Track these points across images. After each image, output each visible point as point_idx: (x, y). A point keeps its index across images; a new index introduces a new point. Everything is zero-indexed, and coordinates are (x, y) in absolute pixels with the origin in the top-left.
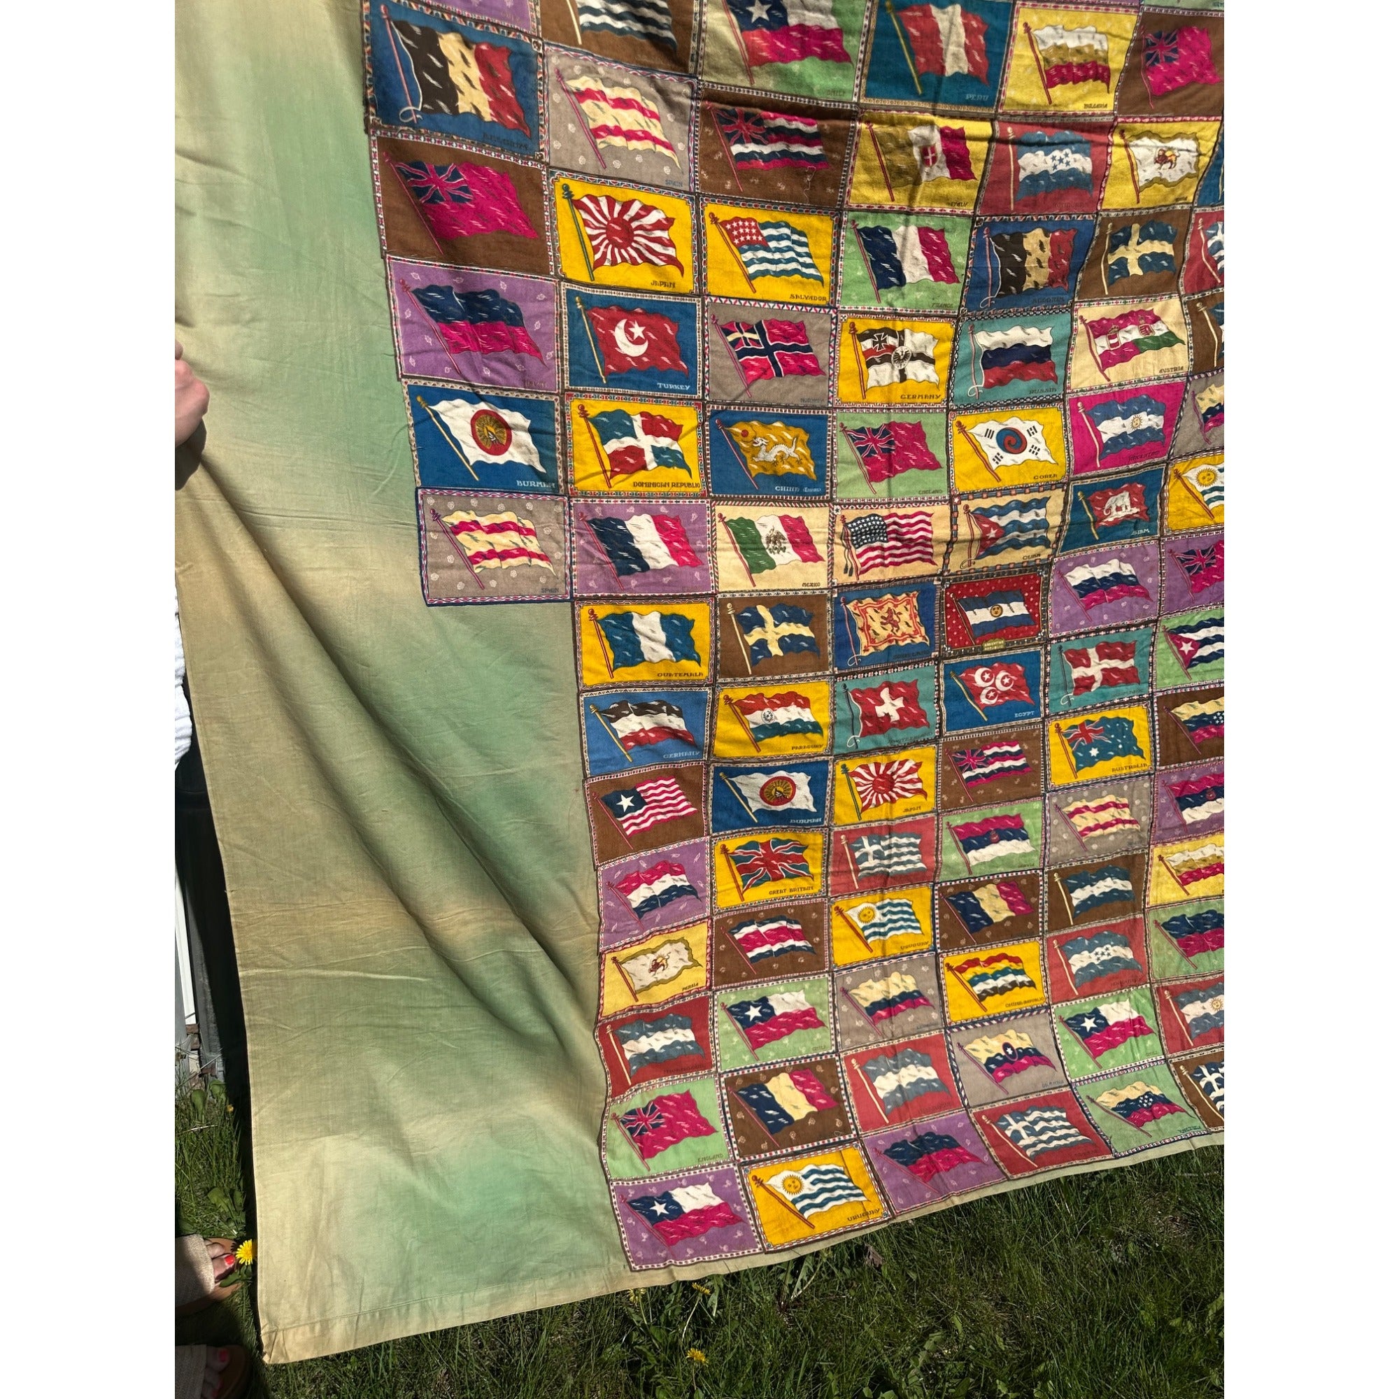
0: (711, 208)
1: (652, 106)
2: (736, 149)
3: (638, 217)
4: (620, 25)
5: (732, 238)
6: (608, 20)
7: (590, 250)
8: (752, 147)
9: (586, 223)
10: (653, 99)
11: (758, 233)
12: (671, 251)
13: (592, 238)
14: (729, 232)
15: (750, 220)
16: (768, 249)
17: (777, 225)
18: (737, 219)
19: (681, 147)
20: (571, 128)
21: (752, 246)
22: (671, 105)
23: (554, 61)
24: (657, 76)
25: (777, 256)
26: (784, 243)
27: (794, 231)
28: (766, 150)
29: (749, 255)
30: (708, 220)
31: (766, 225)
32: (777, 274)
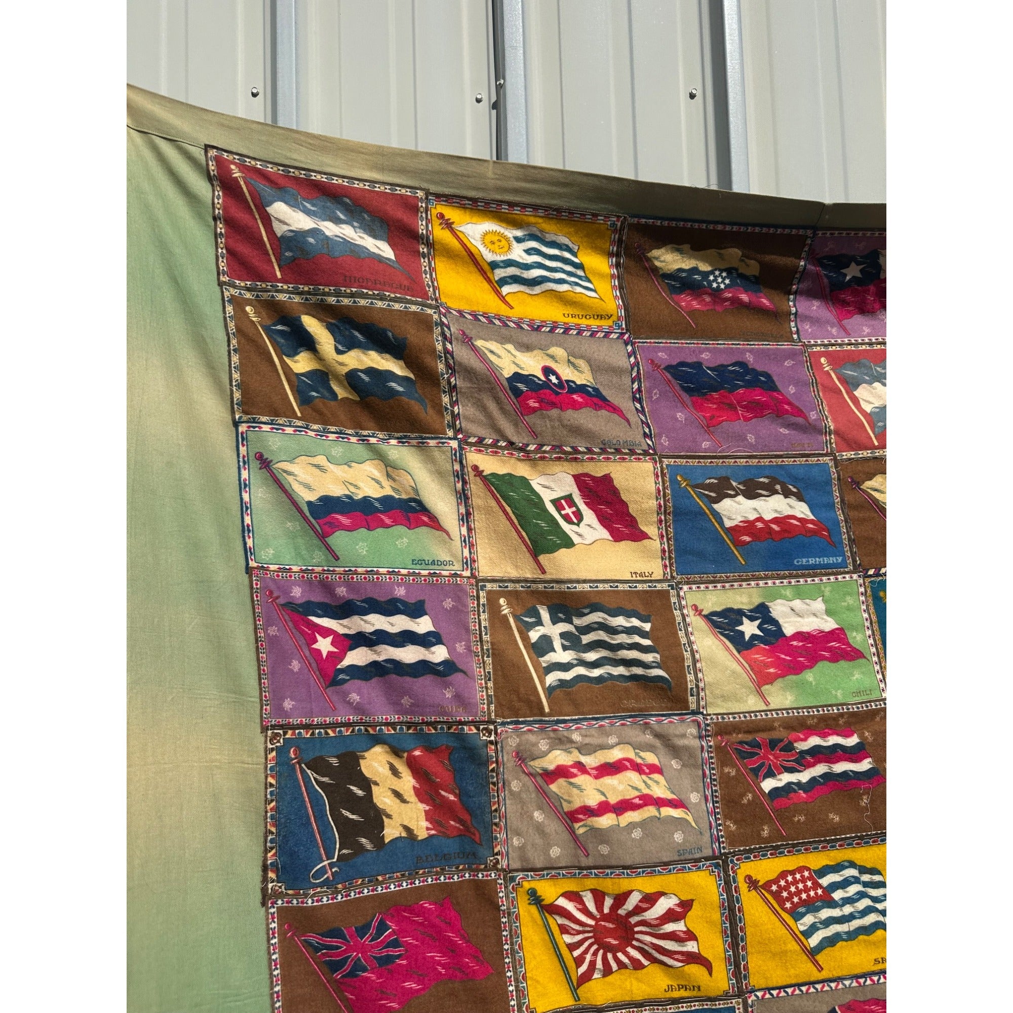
0: (747, 868)
1: (650, 758)
2: (768, 785)
3: (638, 910)
4: (596, 673)
5: (781, 902)
6: (581, 670)
7: (571, 964)
8: (786, 778)
9: (564, 930)
10: (651, 748)
11: (816, 885)
12: (691, 947)
13: (572, 947)
14: (777, 895)
15: (801, 869)
16: (832, 904)
17: (837, 868)
18: (783, 874)
19: (694, 798)
20: (538, 816)
21: (811, 906)
22: (675, 751)
23: (512, 742)
24: (652, 721)
25: (848, 910)
26: (853, 889)
27: (863, 870)
28: (804, 777)
29: (809, 919)
30: (743, 887)
31: (824, 871)
32: (852, 936)
